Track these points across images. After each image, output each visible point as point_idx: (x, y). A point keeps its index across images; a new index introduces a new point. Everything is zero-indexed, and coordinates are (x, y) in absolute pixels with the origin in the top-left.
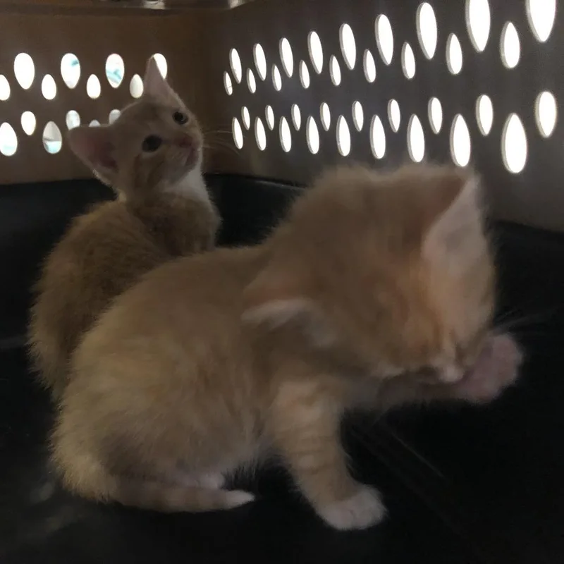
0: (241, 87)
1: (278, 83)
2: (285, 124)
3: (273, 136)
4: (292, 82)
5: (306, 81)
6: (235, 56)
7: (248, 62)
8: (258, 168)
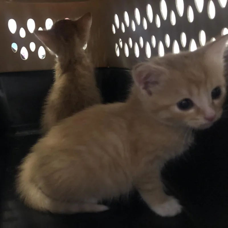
0: (119, 30)
1: (134, 28)
2: (136, 45)
3: (132, 51)
4: (140, 27)
5: (145, 26)
6: (116, 17)
7: (122, 20)
8: (125, 65)
